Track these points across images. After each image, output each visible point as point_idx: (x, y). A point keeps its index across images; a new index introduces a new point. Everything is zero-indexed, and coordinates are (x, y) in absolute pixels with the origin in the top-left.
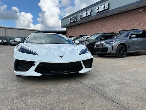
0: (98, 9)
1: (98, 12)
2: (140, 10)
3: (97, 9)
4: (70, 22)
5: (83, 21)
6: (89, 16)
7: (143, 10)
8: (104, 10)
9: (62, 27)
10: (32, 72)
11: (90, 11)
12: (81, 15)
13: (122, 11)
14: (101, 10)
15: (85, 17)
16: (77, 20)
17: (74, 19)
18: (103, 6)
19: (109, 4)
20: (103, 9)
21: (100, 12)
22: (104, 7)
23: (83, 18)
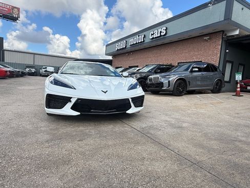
0: (153, 34)
1: (153, 38)
2: (205, 38)
3: (152, 35)
4: (117, 49)
5: (133, 49)
6: (141, 42)
7: (208, 38)
8: (161, 36)
9: (106, 54)
10: (67, 110)
11: (143, 36)
12: (132, 41)
13: (182, 37)
14: (156, 36)
15: (136, 43)
16: (126, 46)
17: (122, 45)
18: (159, 30)
19: (166, 28)
20: (159, 35)
21: (156, 38)
22: (161, 32)
23: (134, 44)
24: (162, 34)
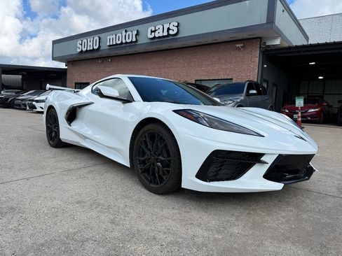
0: (155, 31)
1: (155, 37)
2: (238, 45)
3: (152, 32)
4: (79, 50)
5: (113, 53)
6: (132, 42)
7: (242, 45)
8: (169, 35)
9: (54, 59)
11: (135, 33)
12: (111, 39)
13: (203, 41)
14: (161, 35)
15: (122, 43)
16: (99, 46)
17: (91, 44)
18: (166, 26)
19: (178, 24)
20: (166, 34)
21: (159, 37)
22: (169, 29)
23: (116, 44)
24: (171, 32)
